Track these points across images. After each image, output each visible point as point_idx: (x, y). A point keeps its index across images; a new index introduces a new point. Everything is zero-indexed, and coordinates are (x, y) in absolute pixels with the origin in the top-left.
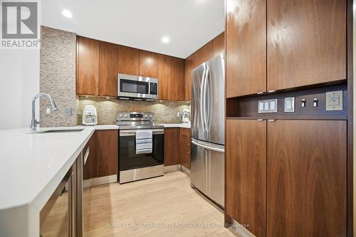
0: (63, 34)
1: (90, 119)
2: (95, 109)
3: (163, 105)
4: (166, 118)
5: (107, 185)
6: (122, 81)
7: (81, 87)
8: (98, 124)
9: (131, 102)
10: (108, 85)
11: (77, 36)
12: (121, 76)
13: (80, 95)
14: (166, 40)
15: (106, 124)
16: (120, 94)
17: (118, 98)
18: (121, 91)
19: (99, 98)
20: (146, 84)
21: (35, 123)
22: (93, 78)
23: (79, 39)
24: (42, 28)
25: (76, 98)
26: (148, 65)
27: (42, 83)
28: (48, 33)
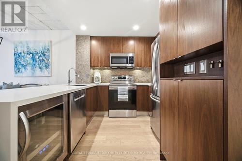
0: (84, 37)
1: (97, 79)
2: (100, 74)
3: (140, 71)
4: (142, 79)
6: (112, 57)
7: (92, 63)
8: (101, 83)
9: (119, 69)
10: (105, 60)
11: (91, 37)
12: (111, 55)
13: (93, 67)
14: (136, 28)
15: (106, 83)
16: (111, 65)
17: (111, 67)
18: (112, 63)
19: (102, 68)
20: (126, 57)
21: (70, 81)
22: (98, 58)
23: (92, 38)
24: (76, 36)
25: (91, 69)
26: (128, 45)
27: (76, 63)
28: (79, 38)
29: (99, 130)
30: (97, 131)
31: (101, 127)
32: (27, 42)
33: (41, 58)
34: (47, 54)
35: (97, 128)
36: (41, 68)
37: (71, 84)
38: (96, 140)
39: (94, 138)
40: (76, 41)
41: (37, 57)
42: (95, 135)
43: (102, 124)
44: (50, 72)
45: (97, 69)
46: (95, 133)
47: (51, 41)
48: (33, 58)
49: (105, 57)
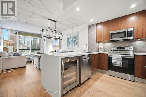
0: (93, 25)
1: (101, 50)
2: (103, 46)
4: (145, 49)
5: (104, 73)
6: (111, 34)
7: (98, 39)
9: (119, 42)
12: (111, 32)
13: (98, 42)
16: (111, 40)
18: (111, 38)
19: (105, 42)
20: (125, 32)
21: (84, 50)
22: (101, 36)
23: (97, 24)
24: (89, 26)
25: (97, 43)
26: (126, 23)
27: (89, 40)
28: (90, 27)
29: (99, 80)
30: (97, 80)
31: (100, 78)
32: (70, 34)
33: (75, 40)
34: (77, 38)
35: (98, 78)
36: (74, 44)
37: (85, 52)
38: (95, 84)
39: (94, 83)
40: (89, 29)
41: (73, 39)
42: (95, 82)
43: (101, 77)
44: (78, 46)
45: (101, 43)
46: (96, 81)
47: (78, 31)
48: (72, 40)
49: (106, 34)
